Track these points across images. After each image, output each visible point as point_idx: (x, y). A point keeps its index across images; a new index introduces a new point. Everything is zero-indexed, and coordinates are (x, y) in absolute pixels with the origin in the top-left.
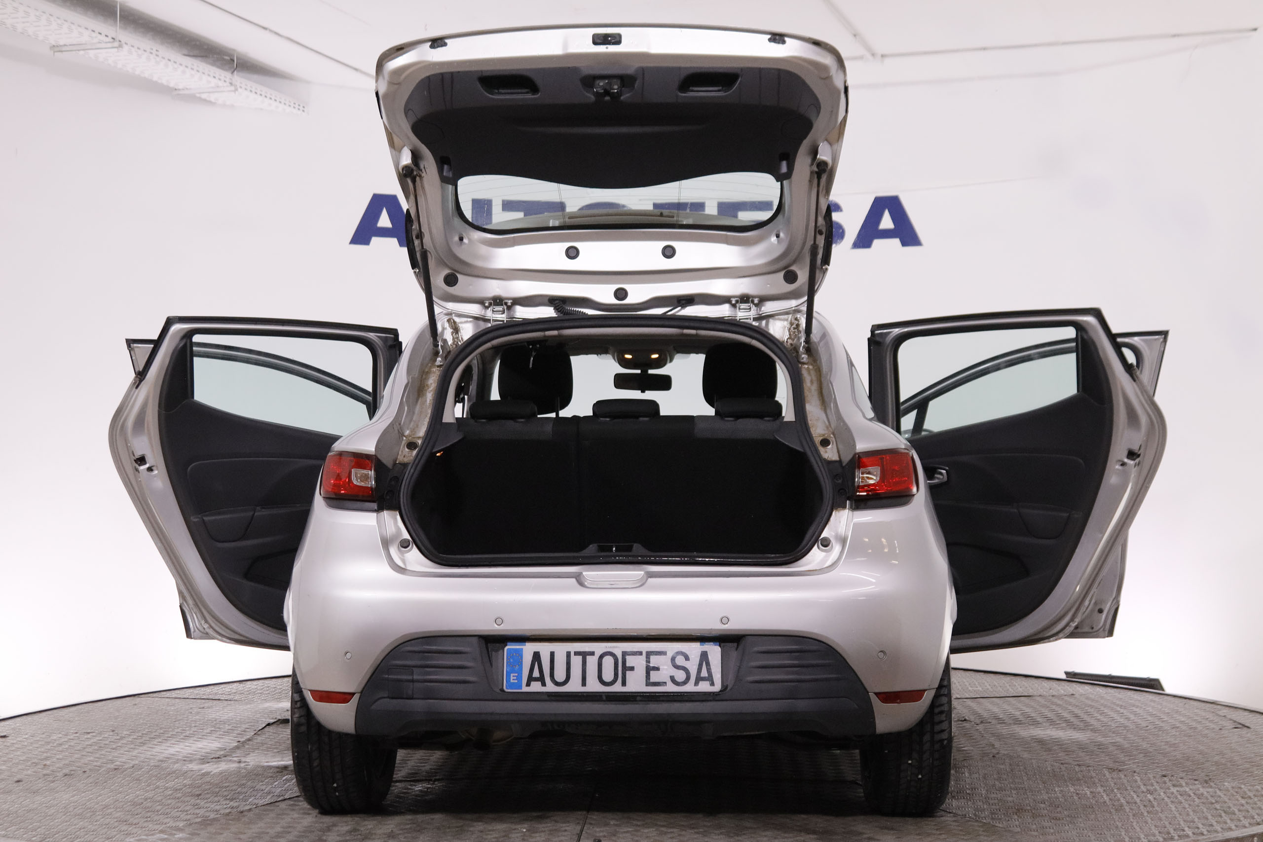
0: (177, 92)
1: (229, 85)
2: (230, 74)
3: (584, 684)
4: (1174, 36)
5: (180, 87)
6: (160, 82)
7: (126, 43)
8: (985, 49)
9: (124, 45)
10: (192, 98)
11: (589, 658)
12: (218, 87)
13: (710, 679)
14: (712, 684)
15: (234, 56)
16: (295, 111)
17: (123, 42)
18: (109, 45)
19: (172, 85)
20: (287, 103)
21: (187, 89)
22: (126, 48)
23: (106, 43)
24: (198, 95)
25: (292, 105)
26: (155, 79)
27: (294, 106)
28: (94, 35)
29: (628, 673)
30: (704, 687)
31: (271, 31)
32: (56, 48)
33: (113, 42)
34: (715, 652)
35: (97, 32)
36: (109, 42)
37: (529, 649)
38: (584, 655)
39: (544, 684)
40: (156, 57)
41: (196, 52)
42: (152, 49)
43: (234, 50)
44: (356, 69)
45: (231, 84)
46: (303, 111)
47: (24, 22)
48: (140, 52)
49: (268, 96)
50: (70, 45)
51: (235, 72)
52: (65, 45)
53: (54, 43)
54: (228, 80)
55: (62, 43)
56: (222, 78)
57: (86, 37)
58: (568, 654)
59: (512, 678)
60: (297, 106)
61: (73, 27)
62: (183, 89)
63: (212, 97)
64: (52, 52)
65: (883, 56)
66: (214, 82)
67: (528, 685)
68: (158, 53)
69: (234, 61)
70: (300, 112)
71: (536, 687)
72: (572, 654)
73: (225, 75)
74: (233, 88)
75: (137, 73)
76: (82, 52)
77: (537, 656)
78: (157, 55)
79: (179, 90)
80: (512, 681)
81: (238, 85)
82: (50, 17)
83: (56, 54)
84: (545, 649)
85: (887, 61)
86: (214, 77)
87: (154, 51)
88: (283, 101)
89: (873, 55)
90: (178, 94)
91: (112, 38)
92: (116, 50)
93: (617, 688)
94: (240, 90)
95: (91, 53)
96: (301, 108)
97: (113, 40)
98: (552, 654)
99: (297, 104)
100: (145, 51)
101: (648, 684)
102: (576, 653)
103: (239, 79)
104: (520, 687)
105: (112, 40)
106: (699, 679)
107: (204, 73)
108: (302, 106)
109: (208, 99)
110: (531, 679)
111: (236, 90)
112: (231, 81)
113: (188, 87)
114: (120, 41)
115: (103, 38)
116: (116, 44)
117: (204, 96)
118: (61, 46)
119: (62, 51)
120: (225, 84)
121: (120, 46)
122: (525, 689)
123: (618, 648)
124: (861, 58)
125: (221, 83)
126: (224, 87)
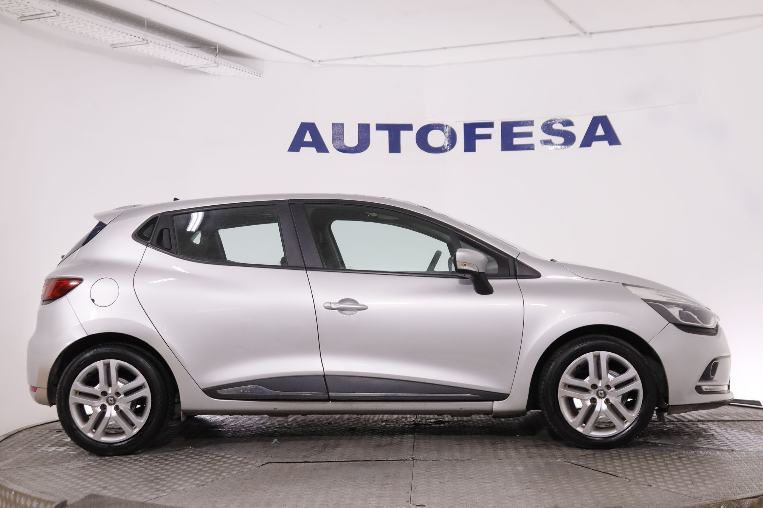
0: (185, 68)
1: (214, 63)
2: (214, 57)
5: (188, 65)
6: (175, 62)
9: (150, 42)
10: (195, 71)
12: (208, 64)
15: (216, 46)
16: (255, 76)
18: (141, 43)
19: (182, 64)
20: (250, 72)
21: (191, 66)
22: (151, 44)
23: (140, 41)
24: (198, 69)
25: (253, 73)
26: (172, 61)
28: (131, 37)
31: (234, 32)
32: (113, 46)
33: (143, 41)
35: (133, 35)
36: (141, 41)
40: (169, 49)
41: (195, 45)
42: (167, 44)
43: (216, 43)
45: (215, 62)
46: (260, 76)
47: (92, 32)
48: (159, 46)
49: (238, 68)
50: (121, 44)
51: (217, 56)
52: (118, 44)
53: (111, 43)
54: (213, 61)
55: (116, 43)
56: (210, 59)
57: (128, 39)
60: (256, 74)
61: (119, 33)
63: (207, 70)
64: (111, 48)
65: (590, 33)
66: (205, 62)
68: (170, 46)
69: (217, 49)
70: (258, 77)
73: (211, 57)
74: (216, 65)
75: (162, 58)
76: (128, 47)
79: (187, 66)
81: (220, 62)
82: (105, 28)
83: (113, 49)
85: (593, 36)
86: (205, 58)
87: (168, 46)
88: (247, 71)
89: (585, 33)
90: (187, 69)
91: (143, 39)
92: (145, 45)
94: (220, 65)
95: (134, 47)
96: (258, 75)
99: (256, 73)
100: (162, 45)
103: (220, 59)
105: (143, 40)
107: (198, 57)
108: (259, 74)
109: (205, 71)
111: (218, 66)
112: (215, 61)
114: (147, 40)
115: (137, 39)
116: (145, 42)
117: (202, 70)
118: (115, 44)
119: (117, 47)
120: (212, 63)
121: (148, 43)
124: (578, 35)
125: (209, 62)
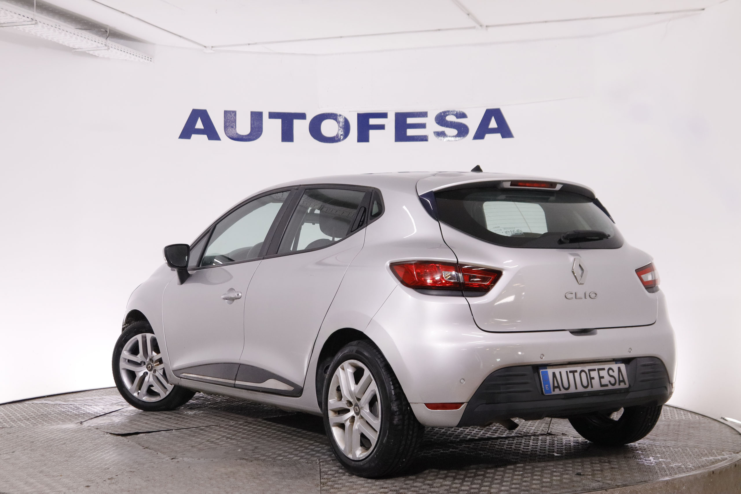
0: (74, 50)
1: (104, 46)
2: (105, 40)
3: (576, 388)
4: (656, 13)
5: (76, 47)
6: (63, 44)
7: (40, 22)
8: (546, 22)
9: (39, 23)
10: (84, 54)
11: (575, 374)
12: (98, 47)
13: (623, 381)
14: (625, 384)
15: (107, 29)
16: (146, 61)
17: (38, 21)
18: (30, 23)
19: (71, 46)
20: (141, 56)
21: (80, 48)
22: (40, 25)
23: (28, 21)
24: (87, 52)
25: (144, 57)
26: (61, 42)
27: (145, 58)
28: (20, 17)
29: (592, 380)
30: (622, 386)
31: (127, 14)
32: (0, 25)
34: (623, 366)
35: (22, 15)
36: (30, 21)
37: (550, 371)
38: (573, 372)
39: (560, 390)
40: (59, 30)
41: (86, 27)
42: (57, 25)
43: (107, 26)
44: (180, 36)
45: (106, 45)
46: (151, 61)
48: (49, 27)
49: (129, 52)
50: (7, 23)
51: (108, 38)
52: (4, 23)
54: (104, 43)
56: (100, 42)
57: (16, 18)
58: (567, 372)
59: (546, 387)
60: (146, 58)
61: (7, 12)
62: (78, 49)
63: (96, 53)
65: (487, 26)
66: (95, 44)
67: (554, 391)
68: (60, 27)
69: (107, 32)
70: (149, 62)
71: (557, 392)
72: (568, 372)
73: (102, 40)
74: (106, 48)
75: (49, 39)
76: (15, 27)
77: (554, 374)
78: (59, 29)
79: (76, 49)
80: (547, 389)
81: (110, 46)
84: (557, 371)
85: (490, 29)
86: (95, 41)
87: (58, 27)
88: (138, 55)
89: (481, 26)
90: (76, 52)
92: (34, 25)
93: (589, 389)
94: (111, 49)
95: (21, 27)
96: (149, 59)
97: (31, 20)
98: (560, 373)
100: (52, 26)
101: (602, 386)
102: (570, 372)
103: (110, 42)
104: (551, 393)
106: (620, 382)
107: (88, 39)
109: (93, 54)
110: (554, 387)
111: (109, 49)
113: (81, 47)
114: (36, 20)
115: (25, 19)
116: (34, 22)
117: (91, 52)
118: (2, 24)
120: (102, 46)
121: (36, 23)
122: (553, 393)
123: (586, 368)
124: (474, 28)
125: (99, 45)
126: (101, 47)
